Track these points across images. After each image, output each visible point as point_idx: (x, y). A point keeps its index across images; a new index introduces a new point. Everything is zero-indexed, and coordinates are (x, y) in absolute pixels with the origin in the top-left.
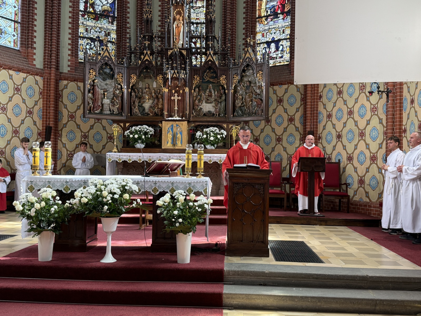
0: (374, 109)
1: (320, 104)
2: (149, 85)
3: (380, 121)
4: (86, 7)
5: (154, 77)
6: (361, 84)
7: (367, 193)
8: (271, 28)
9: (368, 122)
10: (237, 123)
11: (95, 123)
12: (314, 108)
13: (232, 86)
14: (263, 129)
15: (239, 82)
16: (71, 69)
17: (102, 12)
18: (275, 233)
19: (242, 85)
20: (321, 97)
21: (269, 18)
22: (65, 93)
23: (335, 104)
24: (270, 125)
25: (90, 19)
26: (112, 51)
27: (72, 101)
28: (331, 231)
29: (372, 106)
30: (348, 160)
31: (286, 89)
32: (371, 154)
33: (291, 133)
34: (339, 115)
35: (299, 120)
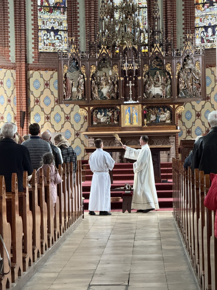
2: (106, 73)
4: (42, 3)
5: (110, 66)
8: (208, 15)
10: (181, 104)
11: (55, 105)
13: (176, 73)
14: (204, 105)
15: (181, 69)
16: (35, 60)
17: (55, 4)
19: (184, 72)
21: (205, 5)
22: (31, 81)
24: (210, 102)
25: (46, 12)
26: (64, 38)
27: (37, 88)
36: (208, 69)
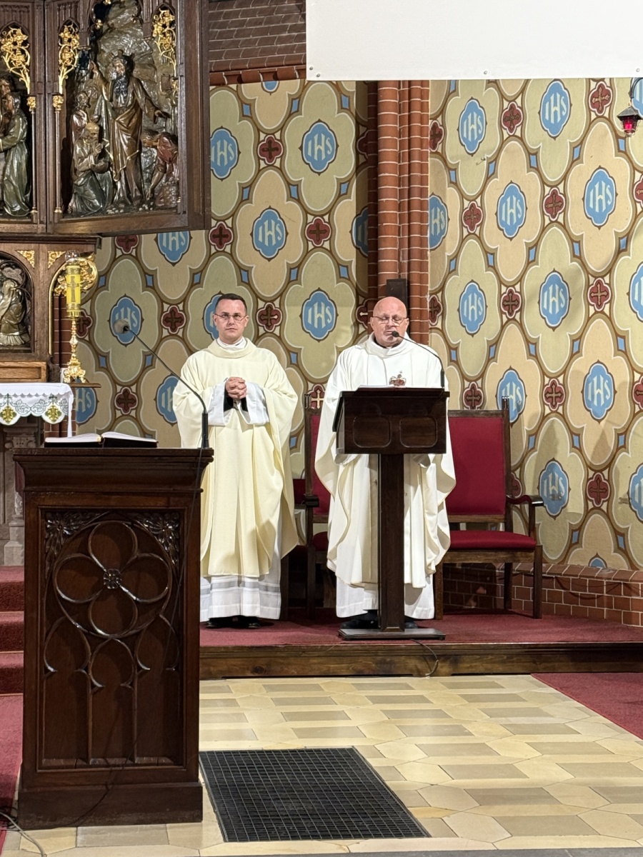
1: (434, 164)
6: (593, 85)
7: (619, 534)
9: (623, 242)
10: (82, 244)
12: (409, 184)
13: (55, 80)
15: (83, 61)
18: (240, 717)
19: (97, 75)
20: (437, 134)
23: (492, 166)
28: (471, 699)
29: (638, 176)
30: (547, 399)
31: (293, 99)
32: (635, 373)
33: (319, 289)
34: (511, 214)
35: (351, 232)
36: (222, 92)
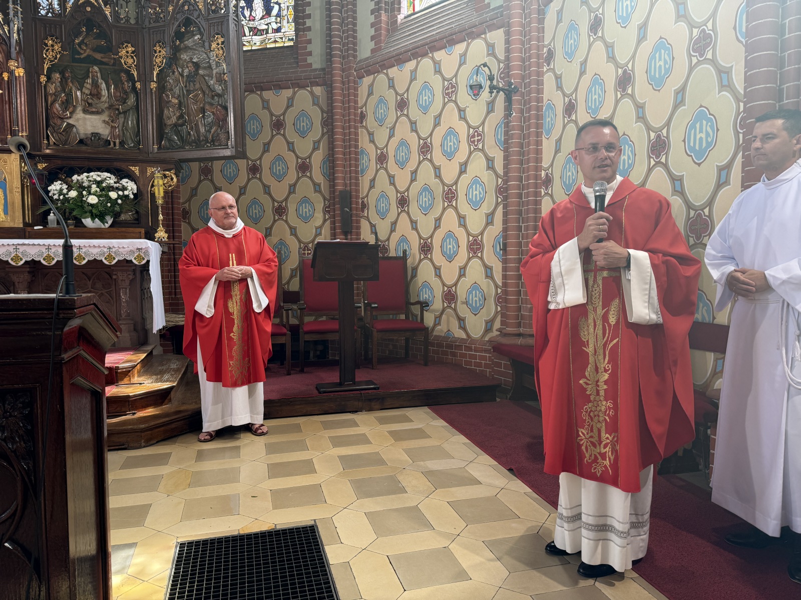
0: (475, 138)
1: (362, 131)
3: (488, 164)
6: (446, 83)
7: (461, 320)
9: (463, 167)
10: (167, 164)
12: (350, 142)
13: (151, 73)
14: (245, 187)
15: (168, 64)
19: (177, 73)
20: (363, 116)
23: (392, 131)
29: (471, 130)
30: (422, 251)
31: (289, 99)
32: (470, 236)
33: (305, 197)
34: (403, 155)
35: (320, 168)
36: (253, 95)
